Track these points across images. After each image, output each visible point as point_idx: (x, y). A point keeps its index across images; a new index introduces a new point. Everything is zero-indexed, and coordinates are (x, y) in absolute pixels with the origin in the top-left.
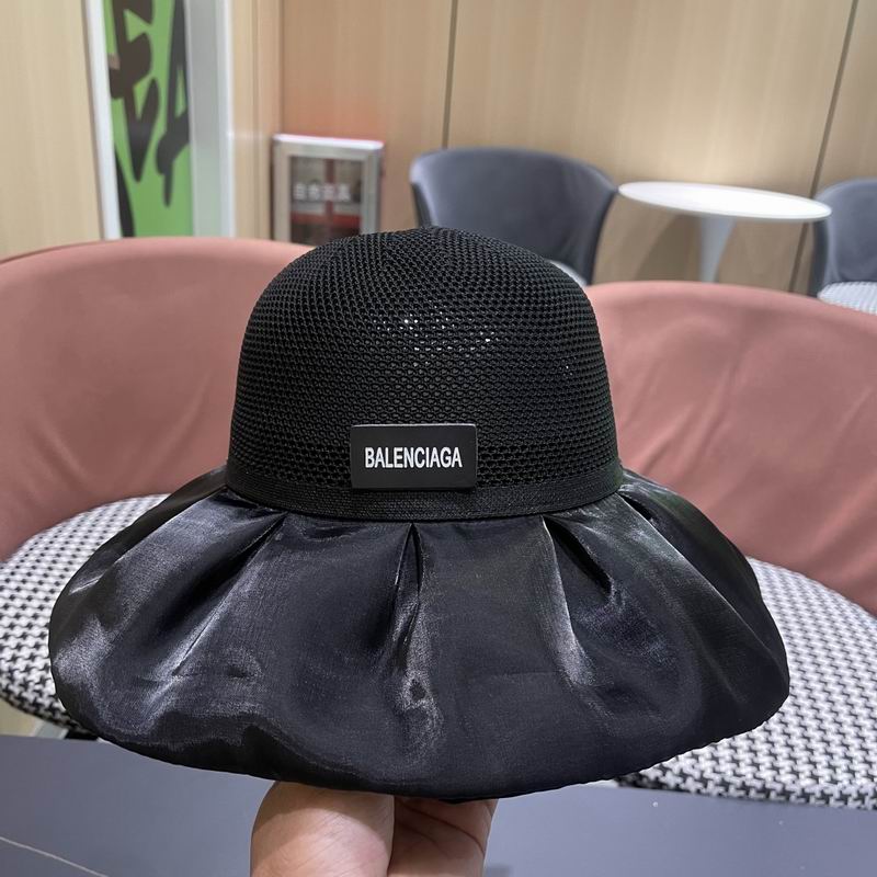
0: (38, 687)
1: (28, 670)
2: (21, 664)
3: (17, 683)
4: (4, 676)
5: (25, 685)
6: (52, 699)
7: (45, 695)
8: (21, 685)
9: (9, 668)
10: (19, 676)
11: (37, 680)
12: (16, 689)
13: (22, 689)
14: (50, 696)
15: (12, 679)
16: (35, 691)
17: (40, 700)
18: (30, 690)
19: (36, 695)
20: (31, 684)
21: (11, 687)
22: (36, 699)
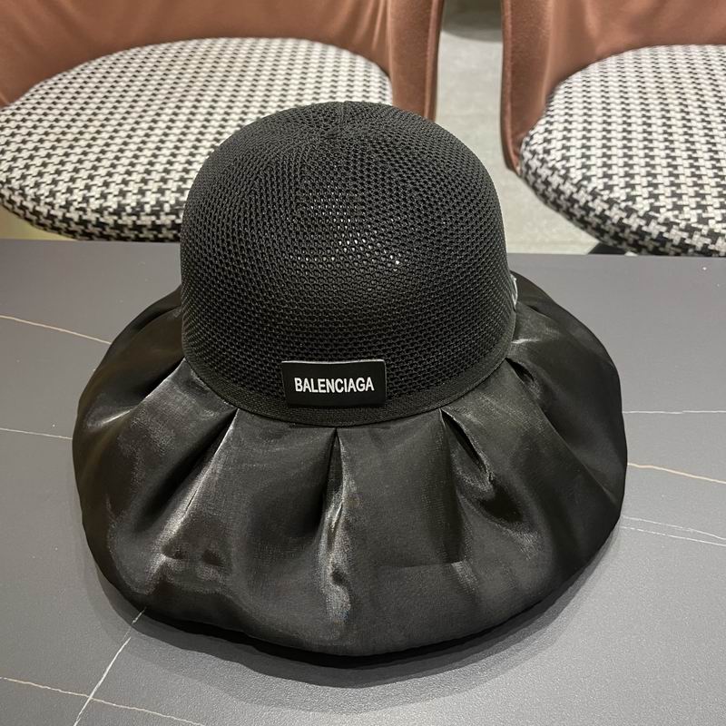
0: (48, 200)
1: (37, 185)
2: (30, 181)
3: (29, 198)
4: (16, 193)
5: (37, 199)
6: (65, 210)
7: (57, 206)
8: (33, 200)
9: (20, 185)
10: (30, 192)
11: (47, 194)
12: (30, 205)
13: (35, 203)
14: (61, 207)
15: (24, 195)
16: (46, 203)
17: (52, 212)
18: (42, 203)
19: (49, 207)
20: (42, 198)
21: (25, 203)
22: (49, 211)
